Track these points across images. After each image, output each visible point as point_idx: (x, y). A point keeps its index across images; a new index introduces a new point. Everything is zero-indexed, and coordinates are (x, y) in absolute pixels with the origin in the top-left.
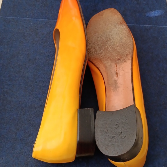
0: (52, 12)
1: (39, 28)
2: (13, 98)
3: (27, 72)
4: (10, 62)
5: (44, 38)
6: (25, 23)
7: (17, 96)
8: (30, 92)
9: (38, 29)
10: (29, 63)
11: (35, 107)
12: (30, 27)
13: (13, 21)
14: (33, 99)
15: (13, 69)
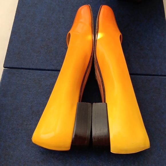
0: (57, 59)
1: (43, 80)
2: (15, 152)
3: (30, 124)
4: (13, 114)
5: (48, 90)
6: (29, 75)
7: (19, 150)
8: (33, 145)
9: (41, 81)
10: (32, 115)
11: (38, 162)
12: (33, 79)
13: (17, 73)
14: (36, 153)
15: (16, 121)
